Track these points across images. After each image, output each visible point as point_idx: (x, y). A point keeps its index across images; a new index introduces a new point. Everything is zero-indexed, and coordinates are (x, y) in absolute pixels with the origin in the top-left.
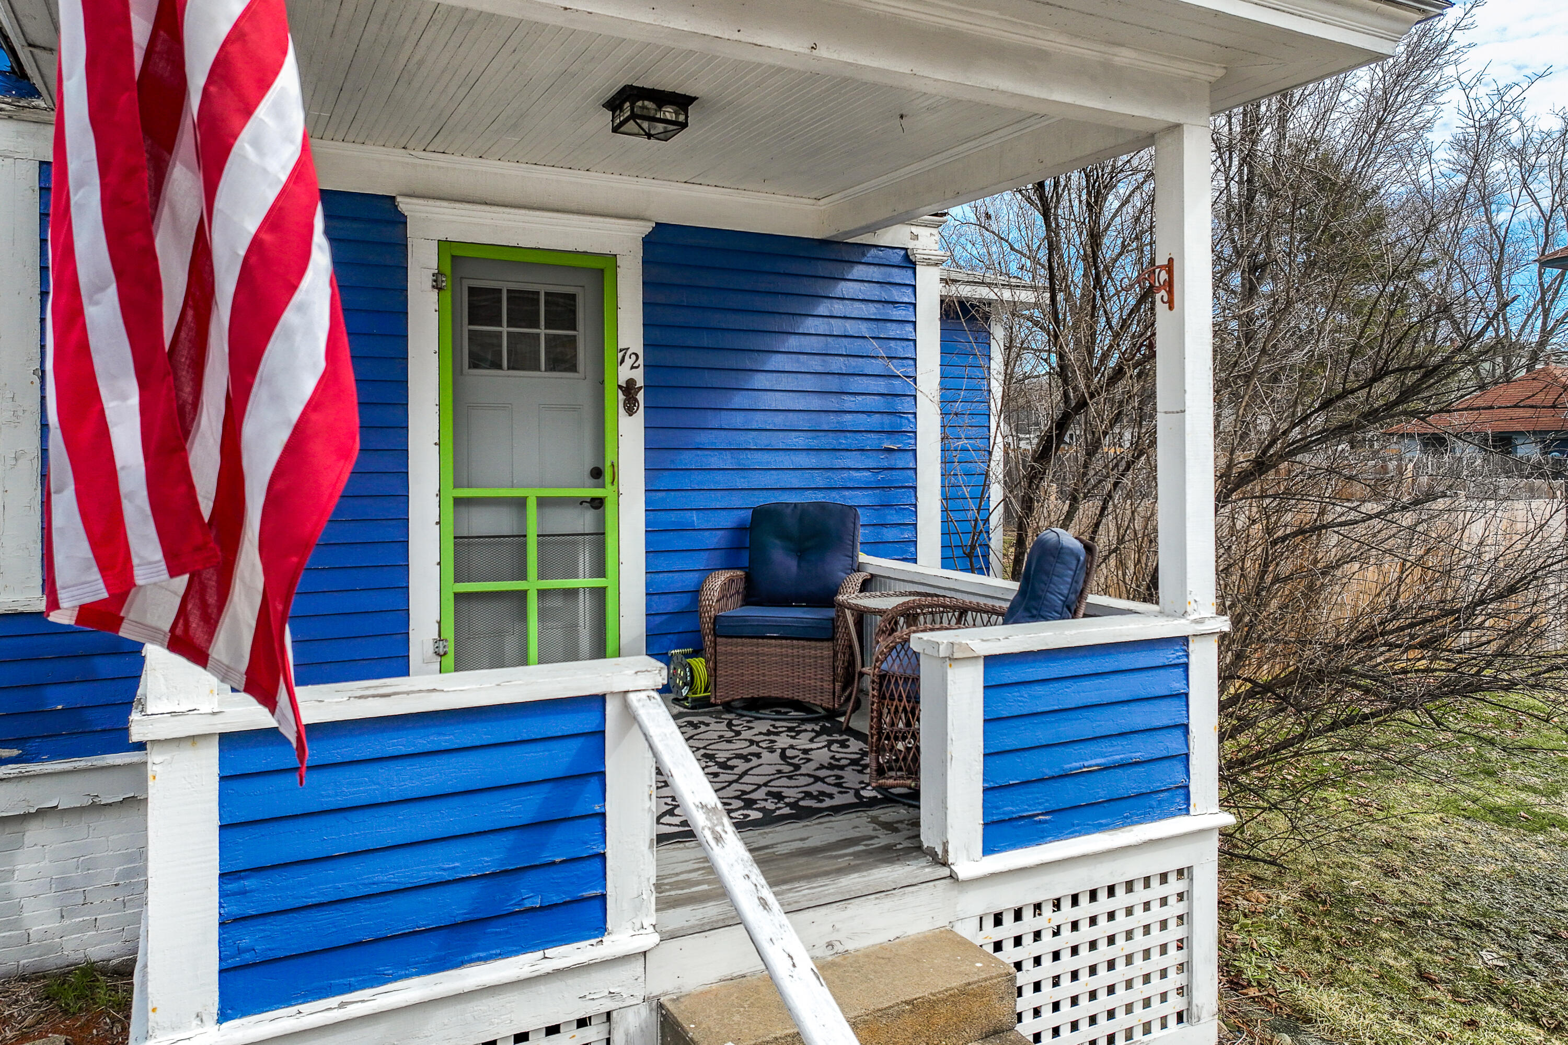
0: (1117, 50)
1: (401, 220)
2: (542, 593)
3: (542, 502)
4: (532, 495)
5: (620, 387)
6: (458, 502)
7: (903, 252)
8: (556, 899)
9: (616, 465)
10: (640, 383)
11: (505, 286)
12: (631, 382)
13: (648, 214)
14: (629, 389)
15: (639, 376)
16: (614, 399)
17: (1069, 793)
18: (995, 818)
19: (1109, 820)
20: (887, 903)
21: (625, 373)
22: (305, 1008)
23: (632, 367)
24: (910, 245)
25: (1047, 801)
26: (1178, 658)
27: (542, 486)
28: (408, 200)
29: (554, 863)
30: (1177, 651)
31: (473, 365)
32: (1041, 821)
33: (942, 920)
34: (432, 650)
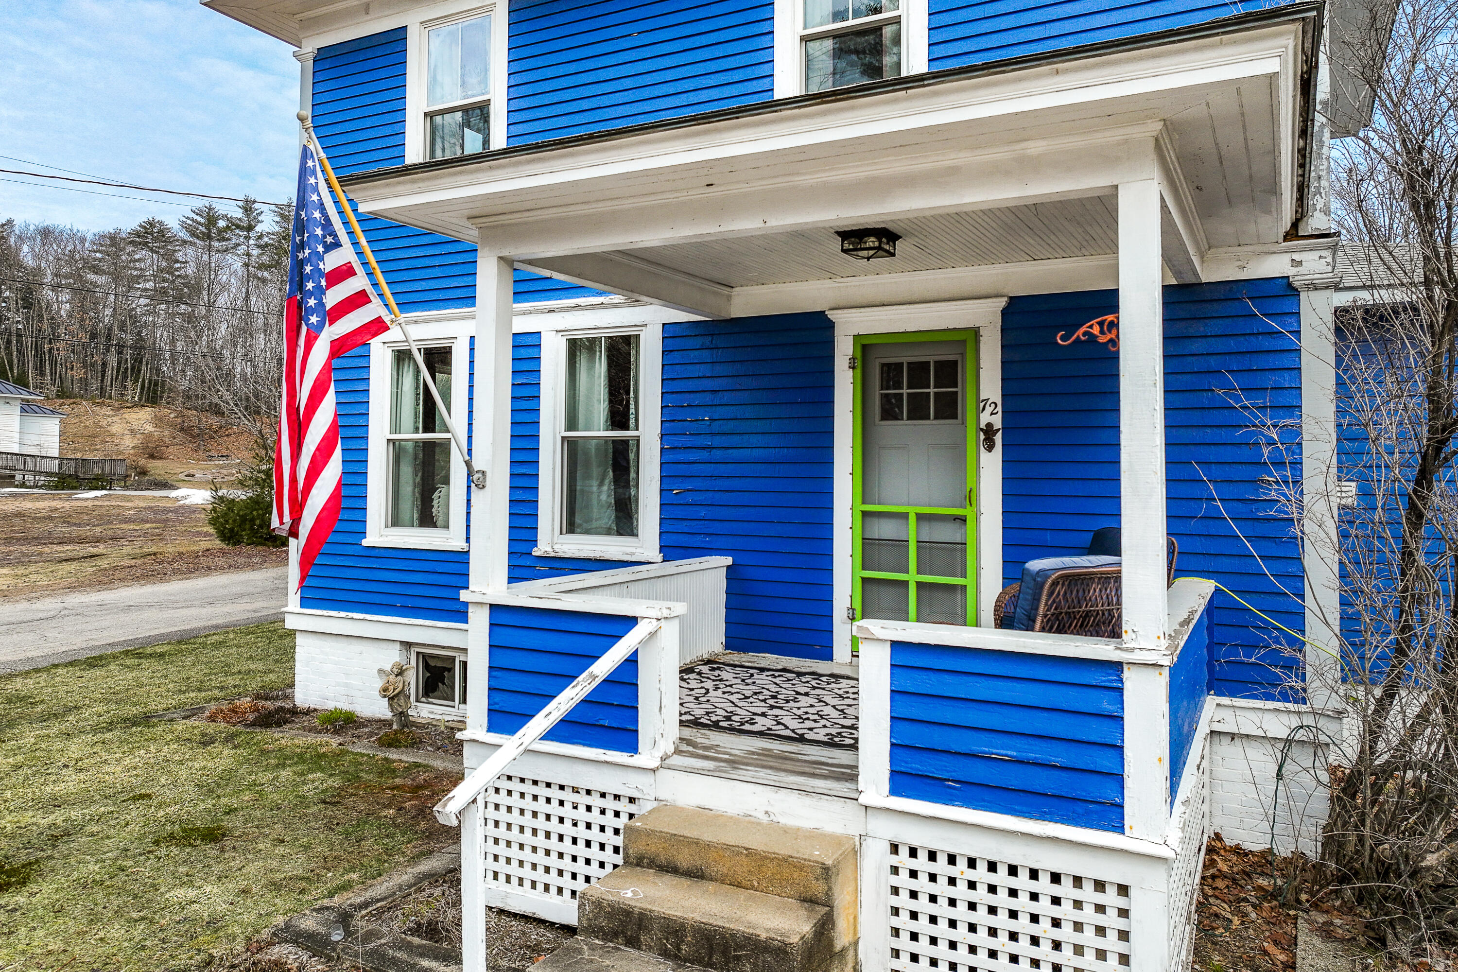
1: (830, 326)
2: (919, 585)
3: (920, 517)
4: (912, 511)
5: (982, 430)
6: (865, 514)
7: (1285, 281)
8: (614, 725)
9: (974, 490)
10: (998, 425)
11: (905, 360)
12: (989, 425)
13: (1004, 291)
14: (989, 431)
15: (997, 421)
16: (972, 437)
17: (978, 772)
18: (903, 769)
19: (1025, 809)
20: (807, 800)
21: (985, 418)
23: (992, 414)
24: (1291, 272)
25: (955, 771)
26: (1109, 682)
27: (930, 506)
29: (613, 704)
31: (883, 418)
32: (949, 787)
33: (854, 830)
34: (846, 615)
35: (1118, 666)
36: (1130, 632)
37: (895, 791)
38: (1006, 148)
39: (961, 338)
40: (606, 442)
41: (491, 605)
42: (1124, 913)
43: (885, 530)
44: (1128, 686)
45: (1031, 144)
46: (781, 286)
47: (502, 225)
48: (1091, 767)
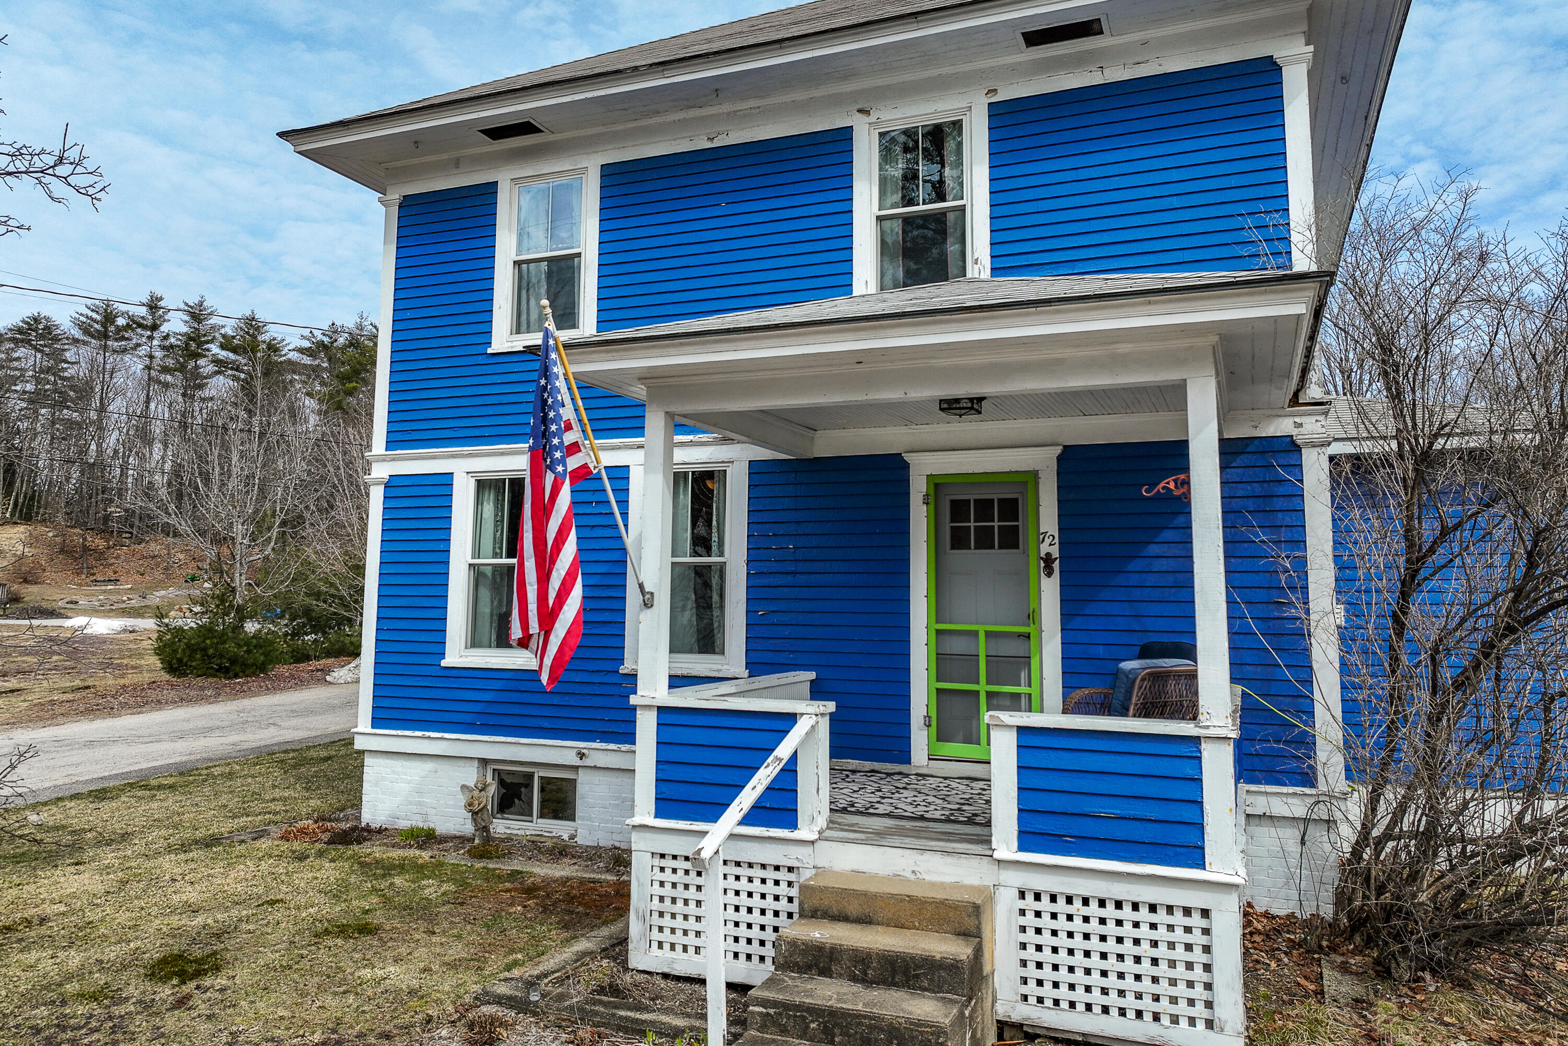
1: (906, 466)
2: (989, 694)
3: (988, 634)
4: (982, 629)
5: (1042, 558)
6: (938, 632)
7: (1289, 439)
8: (775, 806)
9: (1037, 610)
10: (1056, 554)
11: (972, 498)
12: (1048, 555)
13: (1060, 440)
14: (1048, 560)
15: (1055, 551)
16: (1035, 566)
17: (1090, 828)
18: (1028, 829)
21: (1045, 548)
23: (1050, 545)
24: (1294, 432)
27: (996, 624)
28: (909, 454)
29: (774, 788)
30: (1190, 746)
31: (953, 547)
32: (1067, 841)
33: (989, 882)
34: (923, 722)
35: (1196, 740)
36: (1205, 714)
37: (1022, 848)
39: (1023, 480)
40: (689, 567)
41: (658, 707)
42: (1206, 932)
43: (957, 646)
44: (1205, 755)
46: (862, 431)
48: (1179, 819)
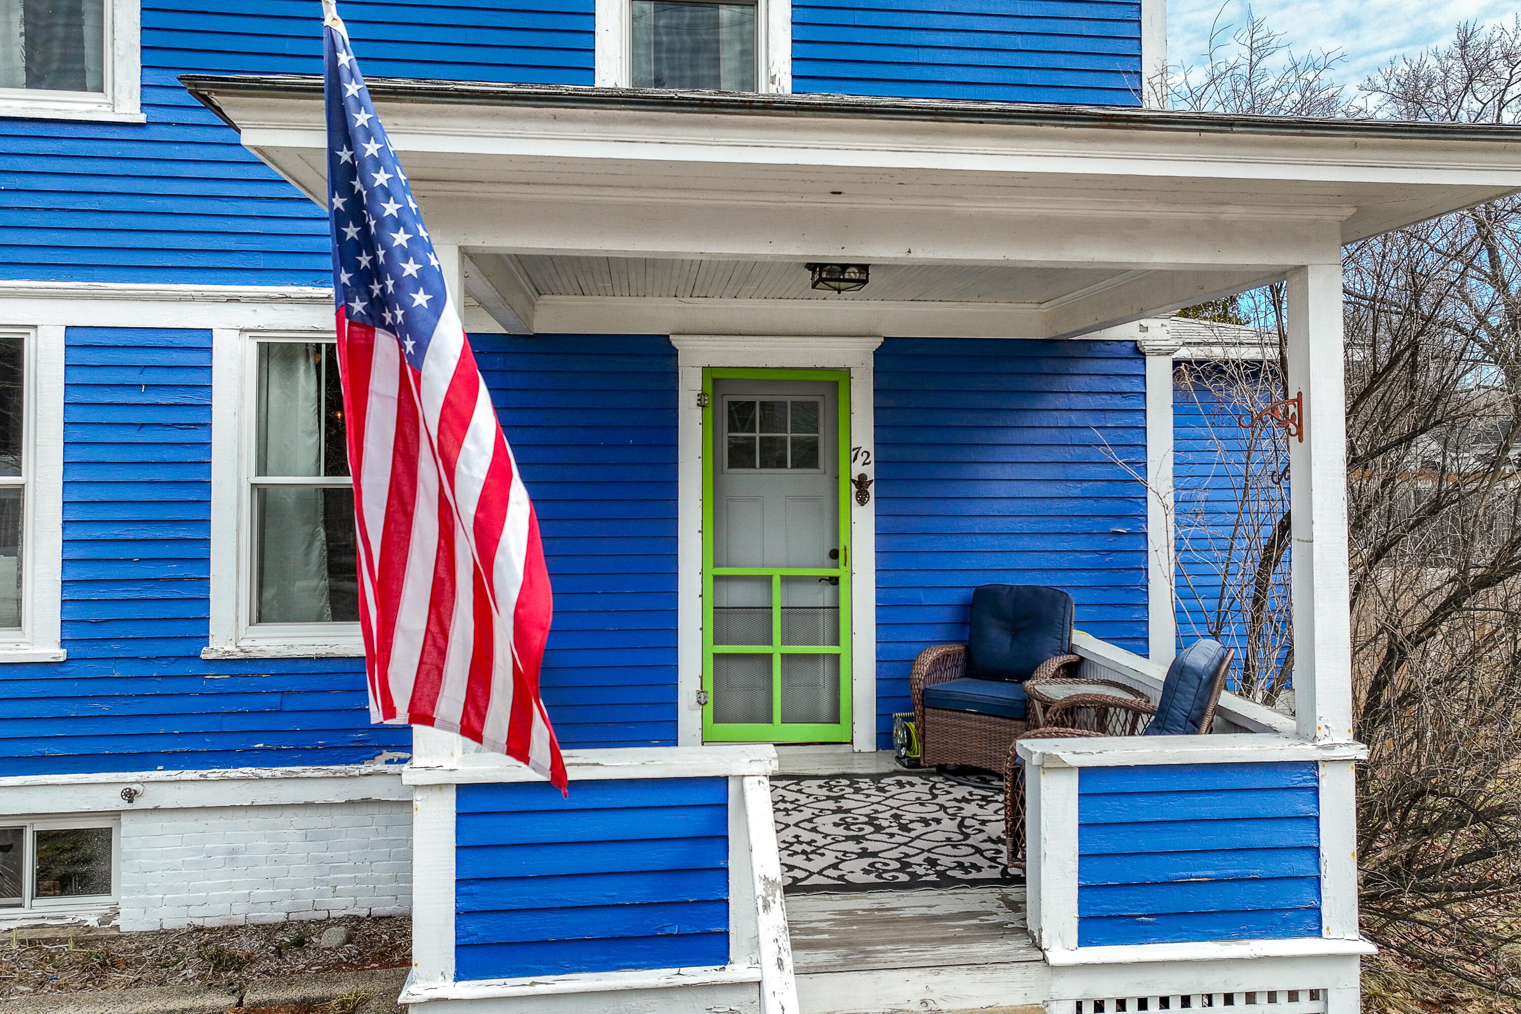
0: (1223, 208)
2: (783, 656)
3: (785, 580)
4: (777, 574)
5: (853, 481)
6: (717, 578)
7: (1131, 345)
8: (689, 930)
9: (848, 548)
10: (871, 476)
11: (758, 400)
12: (862, 477)
13: (878, 331)
14: (861, 483)
15: (870, 472)
16: (847, 491)
17: (1173, 900)
18: (1093, 914)
19: (1223, 931)
20: (979, 976)
21: (858, 469)
22: (510, 981)
23: (864, 464)
24: (1138, 336)
25: (1150, 904)
26: (1305, 781)
28: (677, 337)
29: (688, 902)
30: (1305, 774)
31: (731, 466)
32: (1142, 923)
33: (1036, 998)
34: (695, 699)
35: (1315, 764)
36: (1323, 728)
37: (1084, 940)
38: (1205, 209)
39: (835, 379)
41: (457, 785)
43: (739, 596)
44: (1323, 784)
45: (1230, 209)
47: (468, 199)
48: (1289, 873)
